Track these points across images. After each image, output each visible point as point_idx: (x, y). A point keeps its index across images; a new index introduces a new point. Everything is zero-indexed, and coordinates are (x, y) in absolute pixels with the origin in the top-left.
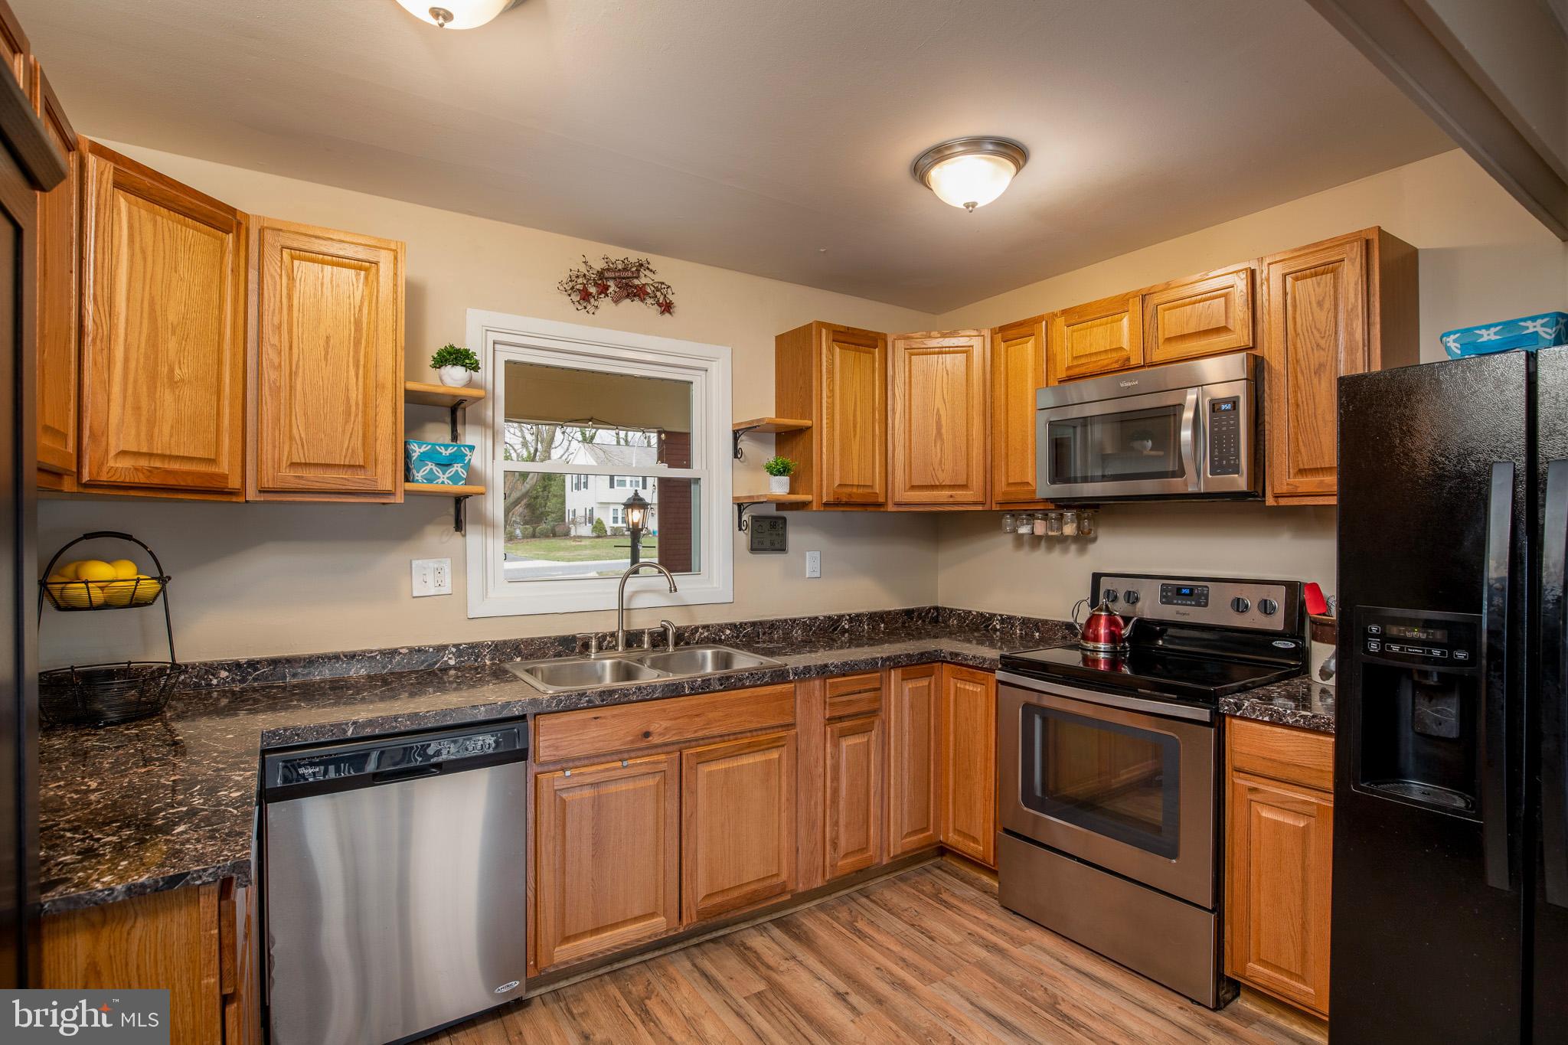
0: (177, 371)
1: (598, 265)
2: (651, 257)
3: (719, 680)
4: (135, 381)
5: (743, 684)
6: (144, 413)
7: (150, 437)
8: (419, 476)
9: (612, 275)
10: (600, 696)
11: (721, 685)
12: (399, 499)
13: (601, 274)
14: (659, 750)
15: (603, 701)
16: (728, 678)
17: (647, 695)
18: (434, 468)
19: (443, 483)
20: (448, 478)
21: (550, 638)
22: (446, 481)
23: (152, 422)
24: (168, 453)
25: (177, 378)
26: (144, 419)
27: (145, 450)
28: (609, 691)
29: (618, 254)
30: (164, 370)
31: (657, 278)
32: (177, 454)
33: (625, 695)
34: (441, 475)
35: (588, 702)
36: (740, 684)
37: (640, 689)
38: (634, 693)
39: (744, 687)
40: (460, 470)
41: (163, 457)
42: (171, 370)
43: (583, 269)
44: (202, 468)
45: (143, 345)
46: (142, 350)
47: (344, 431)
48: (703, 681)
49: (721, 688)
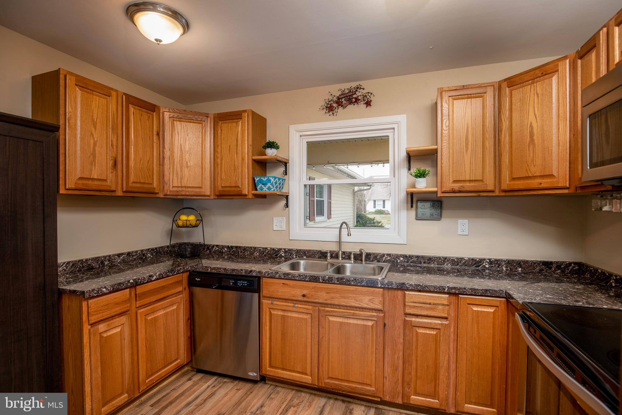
0: (189, 163)
1: (338, 94)
2: (361, 83)
3: (337, 279)
4: (177, 167)
5: (350, 283)
6: (179, 176)
7: (181, 182)
8: (258, 188)
9: (343, 96)
10: (284, 275)
11: (338, 281)
12: (250, 196)
13: (339, 98)
14: (310, 304)
15: (285, 277)
16: (342, 279)
17: (303, 279)
18: (262, 185)
19: (265, 190)
20: (267, 189)
21: (317, 250)
22: (266, 190)
23: (181, 179)
24: (186, 186)
25: (189, 165)
26: (179, 177)
27: (180, 185)
28: (287, 274)
29: (346, 86)
30: (185, 164)
31: (364, 92)
32: (189, 186)
33: (294, 277)
34: (264, 188)
35: (279, 276)
36: (348, 283)
37: (300, 275)
38: (297, 276)
39: (350, 285)
40: (270, 185)
41: (185, 187)
42: (187, 163)
43: (331, 98)
44: (198, 190)
45: (178, 158)
46: (178, 159)
47: (234, 175)
48: (329, 278)
49: (338, 283)
